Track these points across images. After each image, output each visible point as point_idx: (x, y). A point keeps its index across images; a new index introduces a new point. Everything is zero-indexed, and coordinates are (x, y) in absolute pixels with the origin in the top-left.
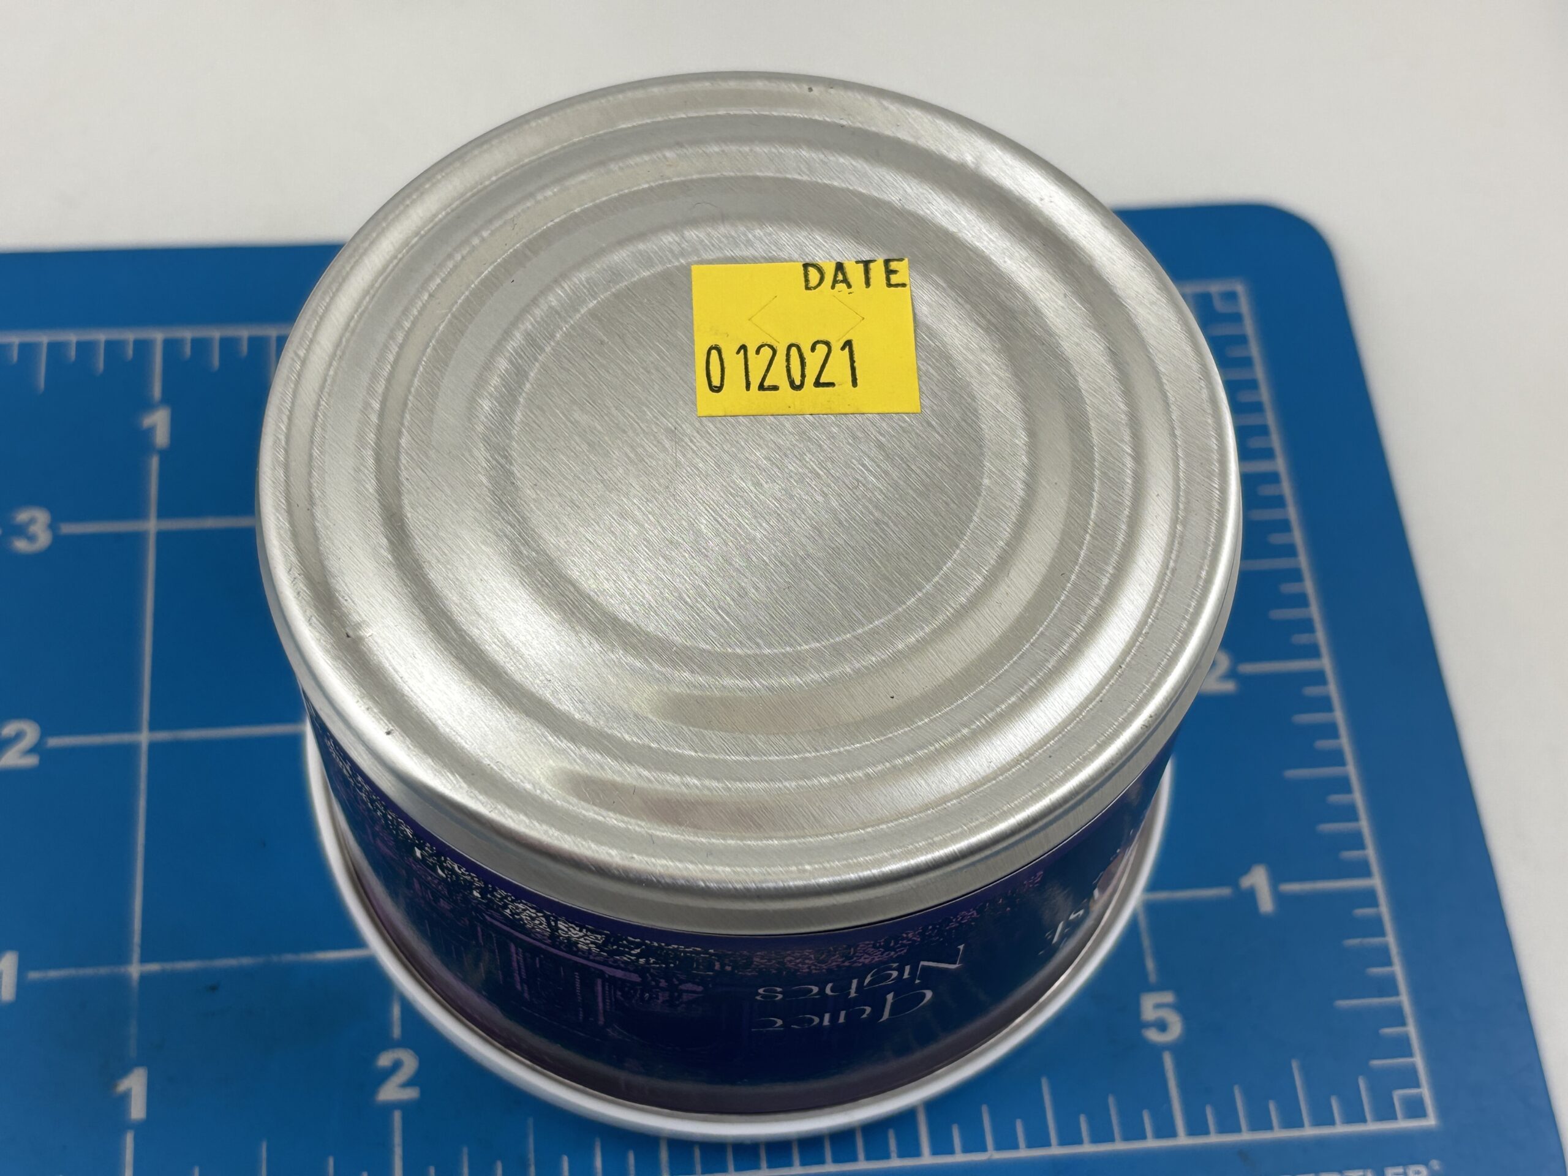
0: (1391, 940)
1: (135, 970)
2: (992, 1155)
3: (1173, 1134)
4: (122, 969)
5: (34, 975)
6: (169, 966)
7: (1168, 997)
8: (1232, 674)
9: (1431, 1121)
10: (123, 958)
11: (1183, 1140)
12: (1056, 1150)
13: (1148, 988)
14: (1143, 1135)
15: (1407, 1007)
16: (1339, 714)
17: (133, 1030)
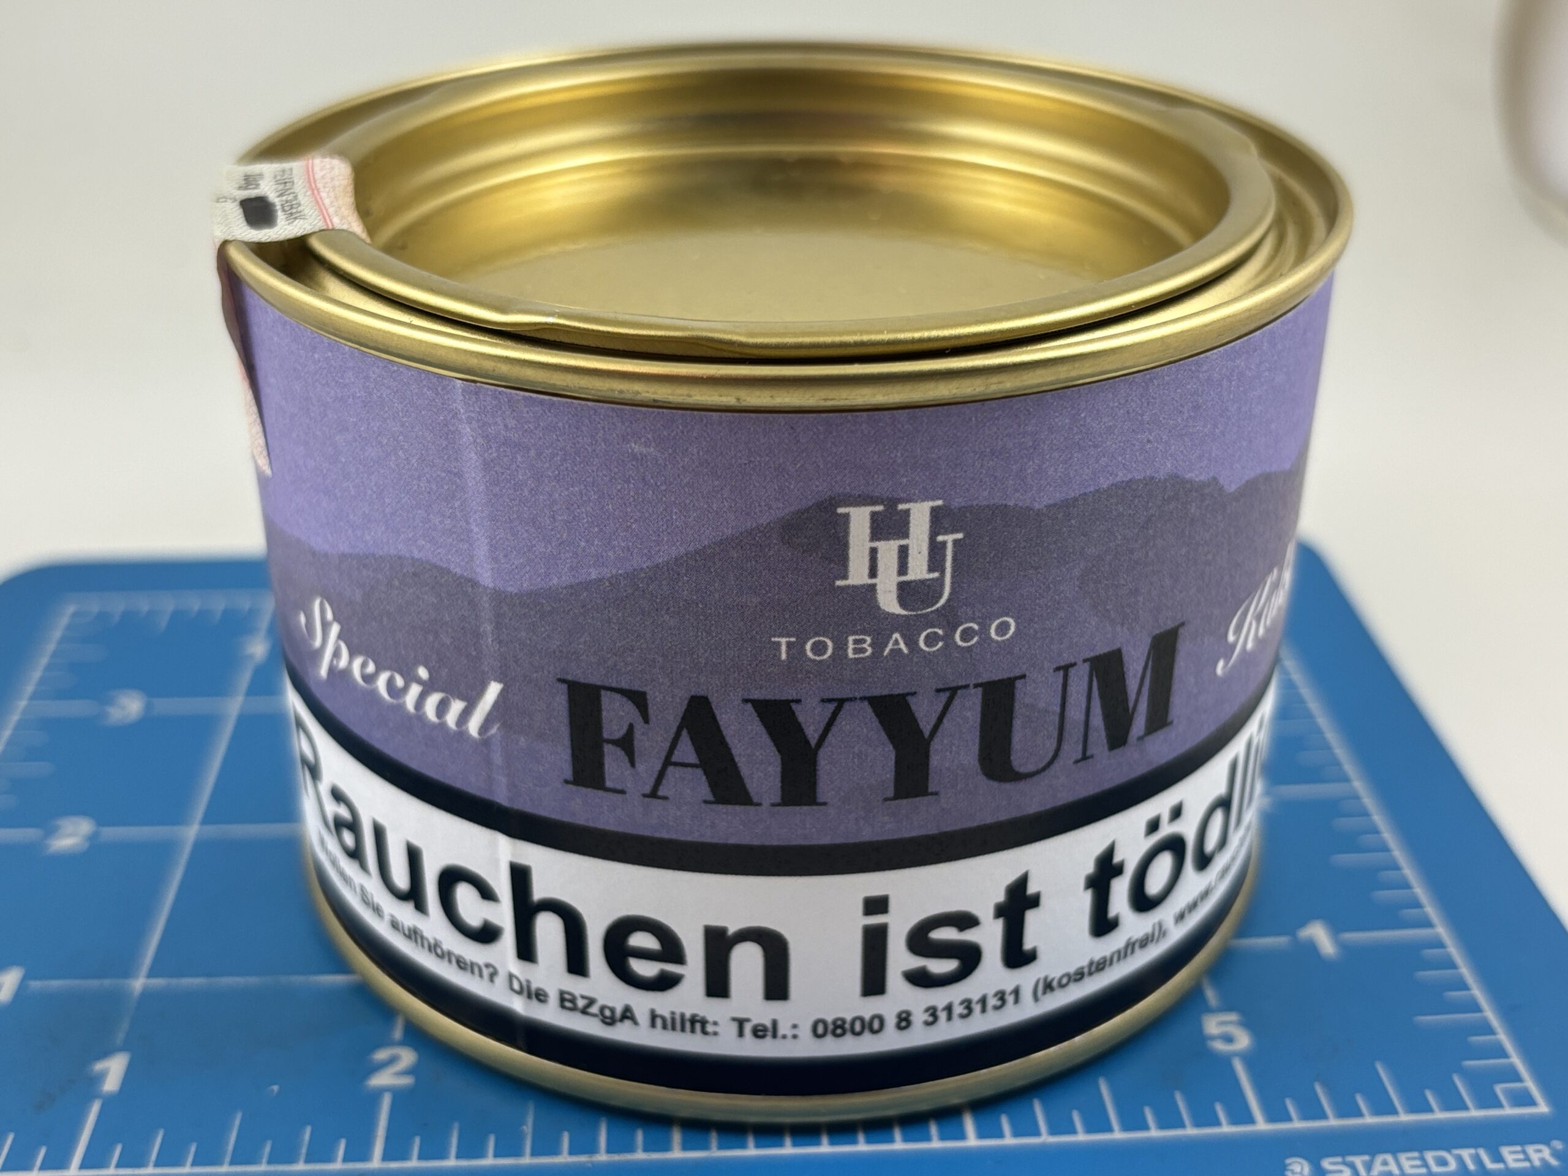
0: (1465, 971)
1: (138, 984)
2: (1046, 1138)
3: (1252, 1120)
4: (127, 981)
5: (35, 985)
6: (174, 981)
7: (1233, 1017)
9: (1543, 1108)
10: (128, 972)
11: (1262, 1125)
12: (1118, 1135)
13: (1210, 1010)
14: (1218, 1123)
15: (1495, 1022)
16: (1378, 819)
17: (125, 1026)
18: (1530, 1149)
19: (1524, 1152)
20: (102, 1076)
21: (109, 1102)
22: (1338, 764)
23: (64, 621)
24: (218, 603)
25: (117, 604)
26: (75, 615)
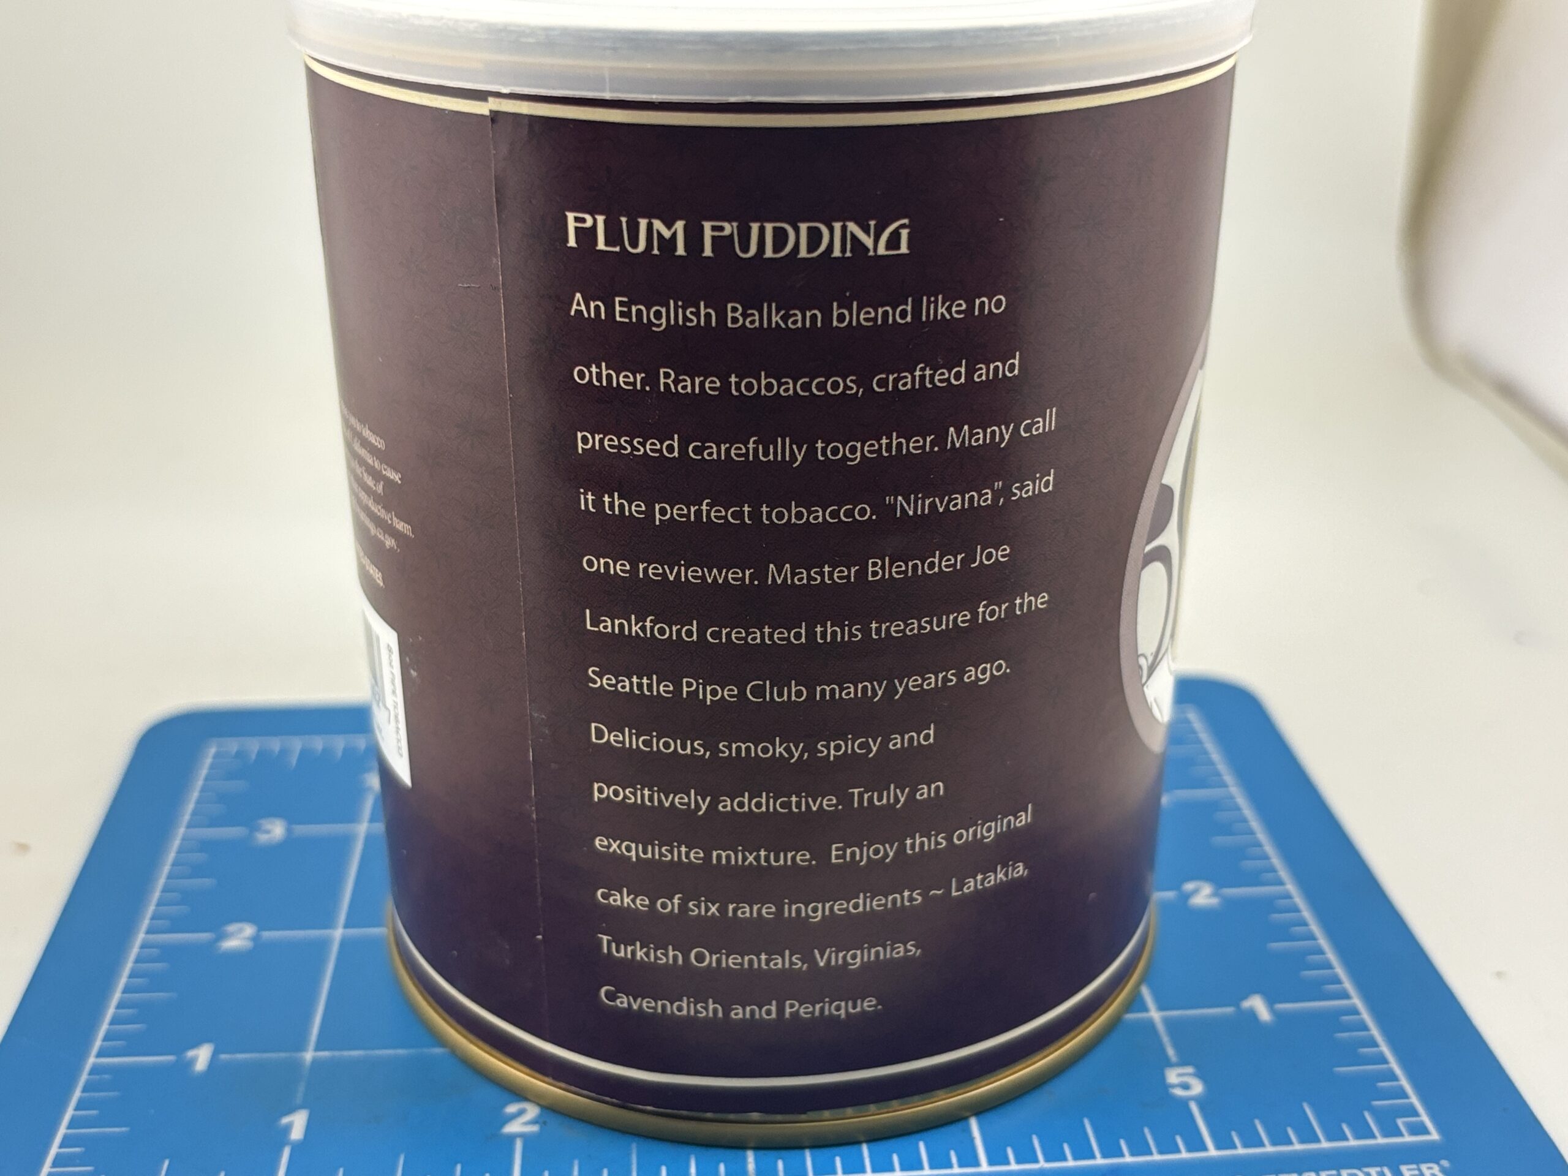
0: (1375, 1032)
1: (309, 1056)
2: (1042, 1164)
3: (1204, 1148)
4: (299, 1055)
6: (337, 1053)
7: (1190, 1070)
8: (1215, 894)
9: (1435, 1136)
10: (301, 1047)
11: (1213, 1152)
12: (1100, 1161)
13: (1171, 1065)
14: (1177, 1151)
15: (1398, 1071)
16: (1307, 914)
17: (301, 1088)
18: (1424, 1167)
19: (1419, 1170)
20: (288, 1128)
21: (297, 1147)
22: (1273, 870)
23: (208, 761)
24: (339, 743)
25: (254, 745)
26: (217, 756)
